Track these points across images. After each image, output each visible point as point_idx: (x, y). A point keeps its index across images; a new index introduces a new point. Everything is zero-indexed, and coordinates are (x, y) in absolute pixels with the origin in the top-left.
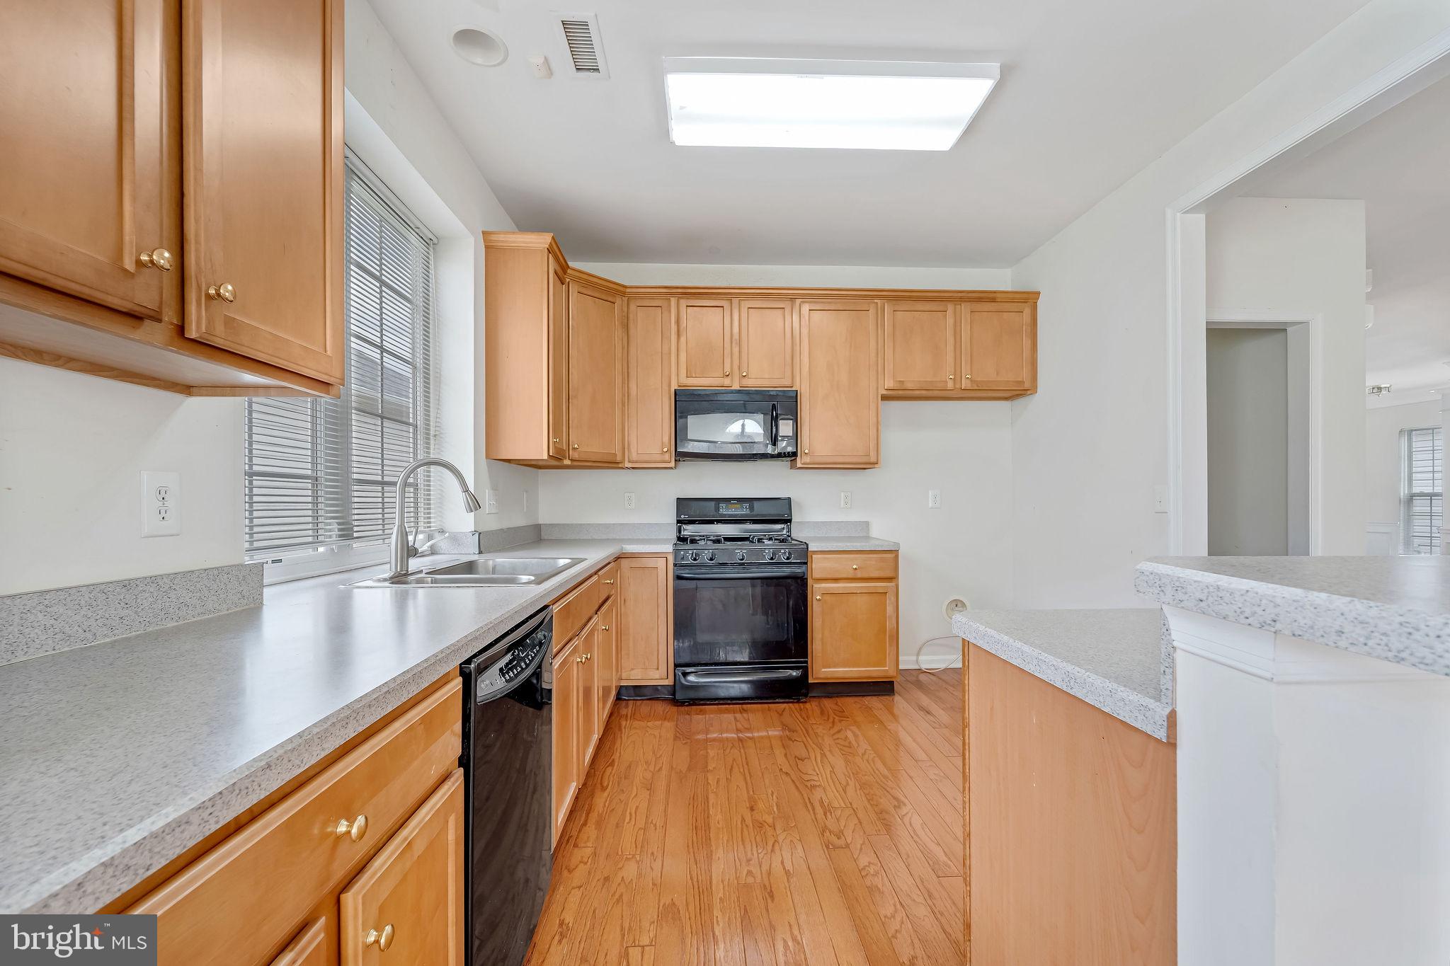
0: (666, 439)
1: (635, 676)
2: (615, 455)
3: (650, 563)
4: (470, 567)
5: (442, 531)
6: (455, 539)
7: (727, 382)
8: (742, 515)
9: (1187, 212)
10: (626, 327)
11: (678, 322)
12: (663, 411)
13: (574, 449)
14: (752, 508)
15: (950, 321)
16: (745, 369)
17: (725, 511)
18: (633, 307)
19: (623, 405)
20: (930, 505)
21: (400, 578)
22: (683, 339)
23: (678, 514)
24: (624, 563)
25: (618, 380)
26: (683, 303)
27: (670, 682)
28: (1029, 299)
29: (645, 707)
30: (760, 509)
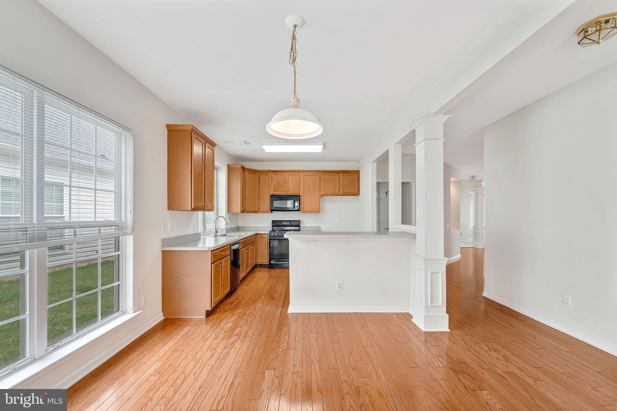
0: (269, 206)
1: (260, 261)
2: (256, 210)
3: (264, 236)
4: (225, 235)
5: (219, 228)
6: (221, 230)
7: (283, 193)
8: (288, 225)
9: (372, 163)
10: (259, 179)
11: (272, 178)
12: (267, 200)
13: (247, 209)
14: (290, 223)
15: (338, 178)
16: (288, 189)
17: (283, 223)
18: (261, 175)
19: (259, 198)
20: (336, 222)
21: (216, 236)
22: (273, 182)
23: (272, 225)
24: (258, 236)
25: (257, 192)
26: (273, 174)
27: (268, 263)
28: (357, 172)
29: (263, 269)
30: (293, 223)
